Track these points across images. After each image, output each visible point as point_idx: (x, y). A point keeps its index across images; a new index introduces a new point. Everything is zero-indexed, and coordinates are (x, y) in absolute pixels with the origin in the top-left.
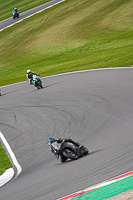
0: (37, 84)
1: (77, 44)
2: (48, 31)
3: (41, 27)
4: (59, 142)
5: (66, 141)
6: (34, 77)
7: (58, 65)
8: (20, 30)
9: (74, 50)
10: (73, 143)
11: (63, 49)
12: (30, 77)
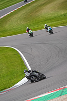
0: (50, 32)
1: (63, 12)
2: (48, 6)
3: (45, 3)
4: (29, 72)
5: (33, 72)
6: (49, 28)
7: (53, 23)
8: (34, 5)
9: (61, 15)
10: (37, 72)
11: (56, 15)
12: (46, 28)
